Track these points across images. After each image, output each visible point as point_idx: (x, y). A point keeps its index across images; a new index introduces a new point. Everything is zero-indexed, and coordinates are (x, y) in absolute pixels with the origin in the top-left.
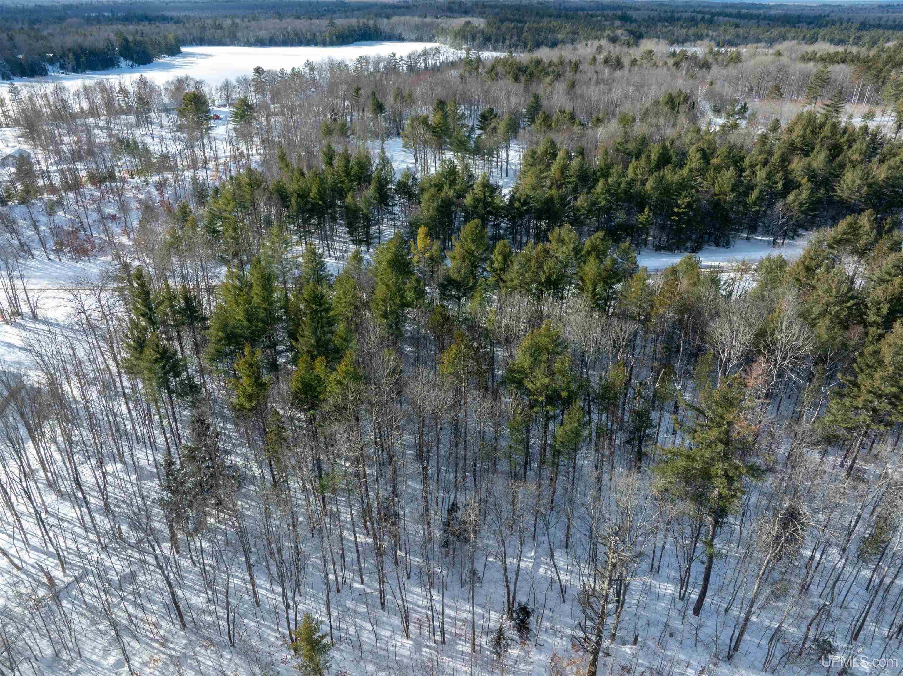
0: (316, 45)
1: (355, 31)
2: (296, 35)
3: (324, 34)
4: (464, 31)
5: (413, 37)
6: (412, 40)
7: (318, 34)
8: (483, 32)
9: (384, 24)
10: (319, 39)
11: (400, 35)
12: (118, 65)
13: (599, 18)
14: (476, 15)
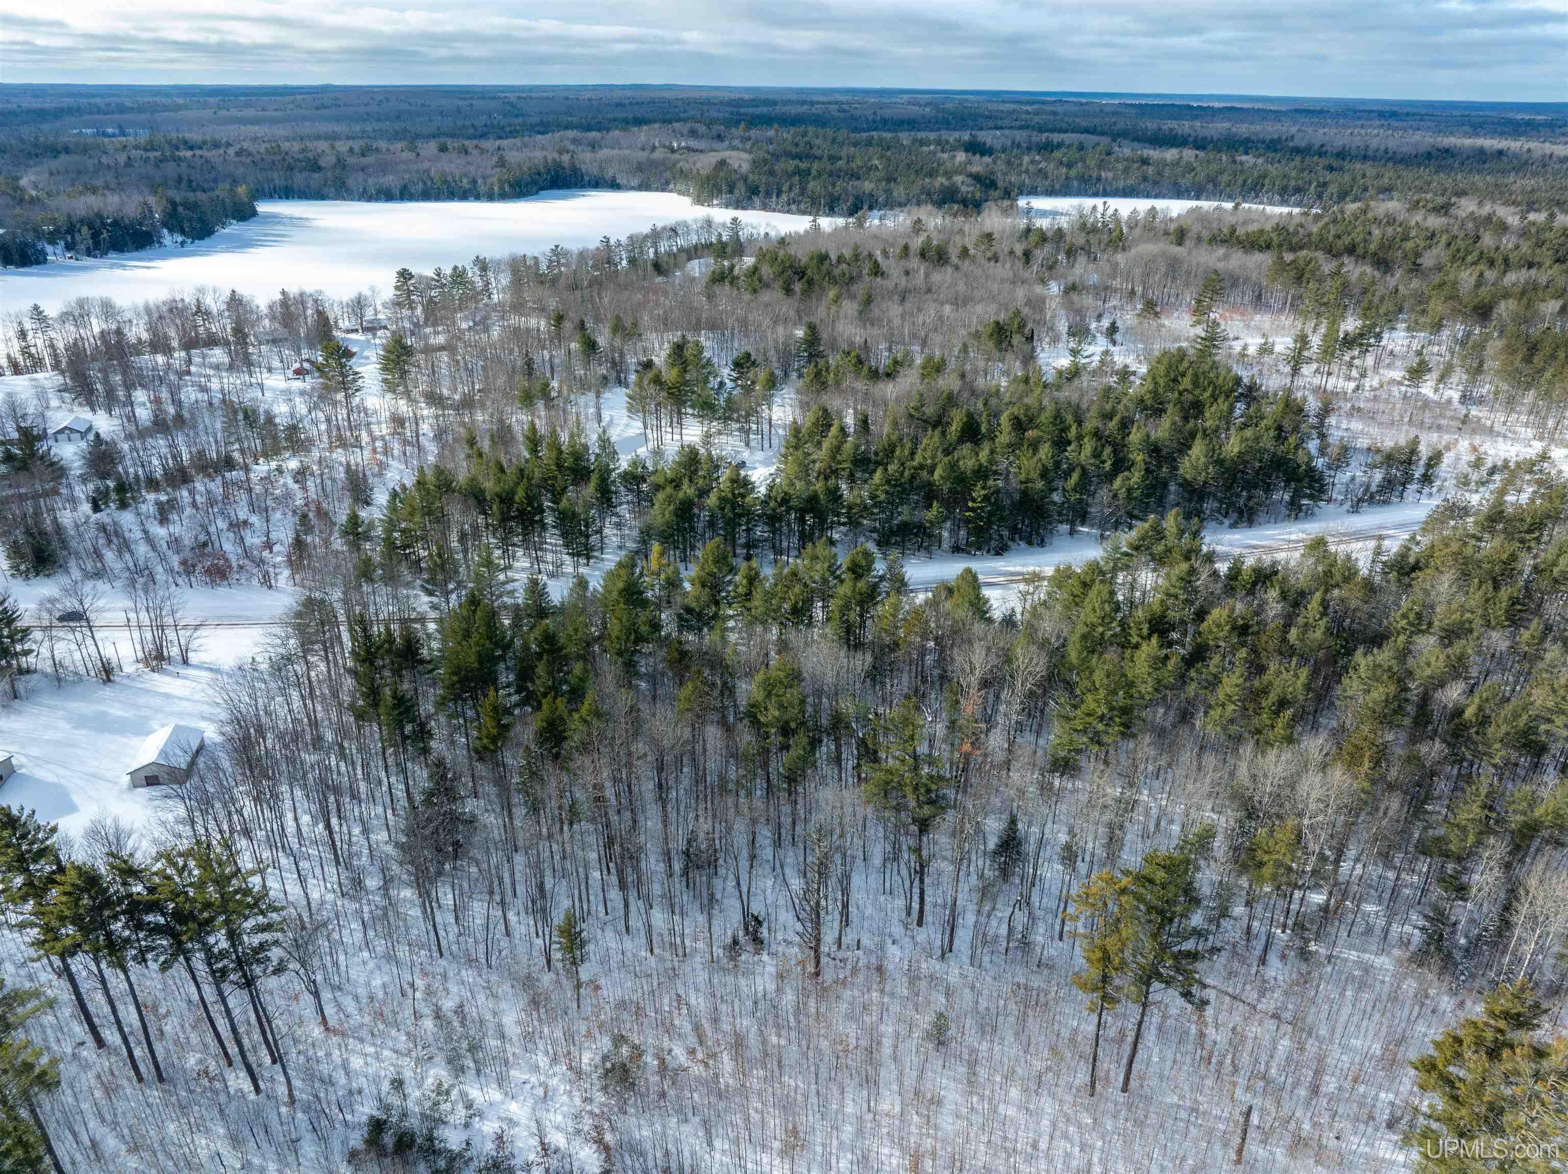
0: (478, 198)
1: (540, 173)
2: (445, 181)
3: (489, 181)
4: (716, 177)
5: (635, 182)
6: (633, 188)
7: (480, 181)
8: (745, 180)
9: (587, 160)
10: (482, 189)
11: (614, 179)
12: (160, 243)
13: (932, 147)
14: (736, 142)
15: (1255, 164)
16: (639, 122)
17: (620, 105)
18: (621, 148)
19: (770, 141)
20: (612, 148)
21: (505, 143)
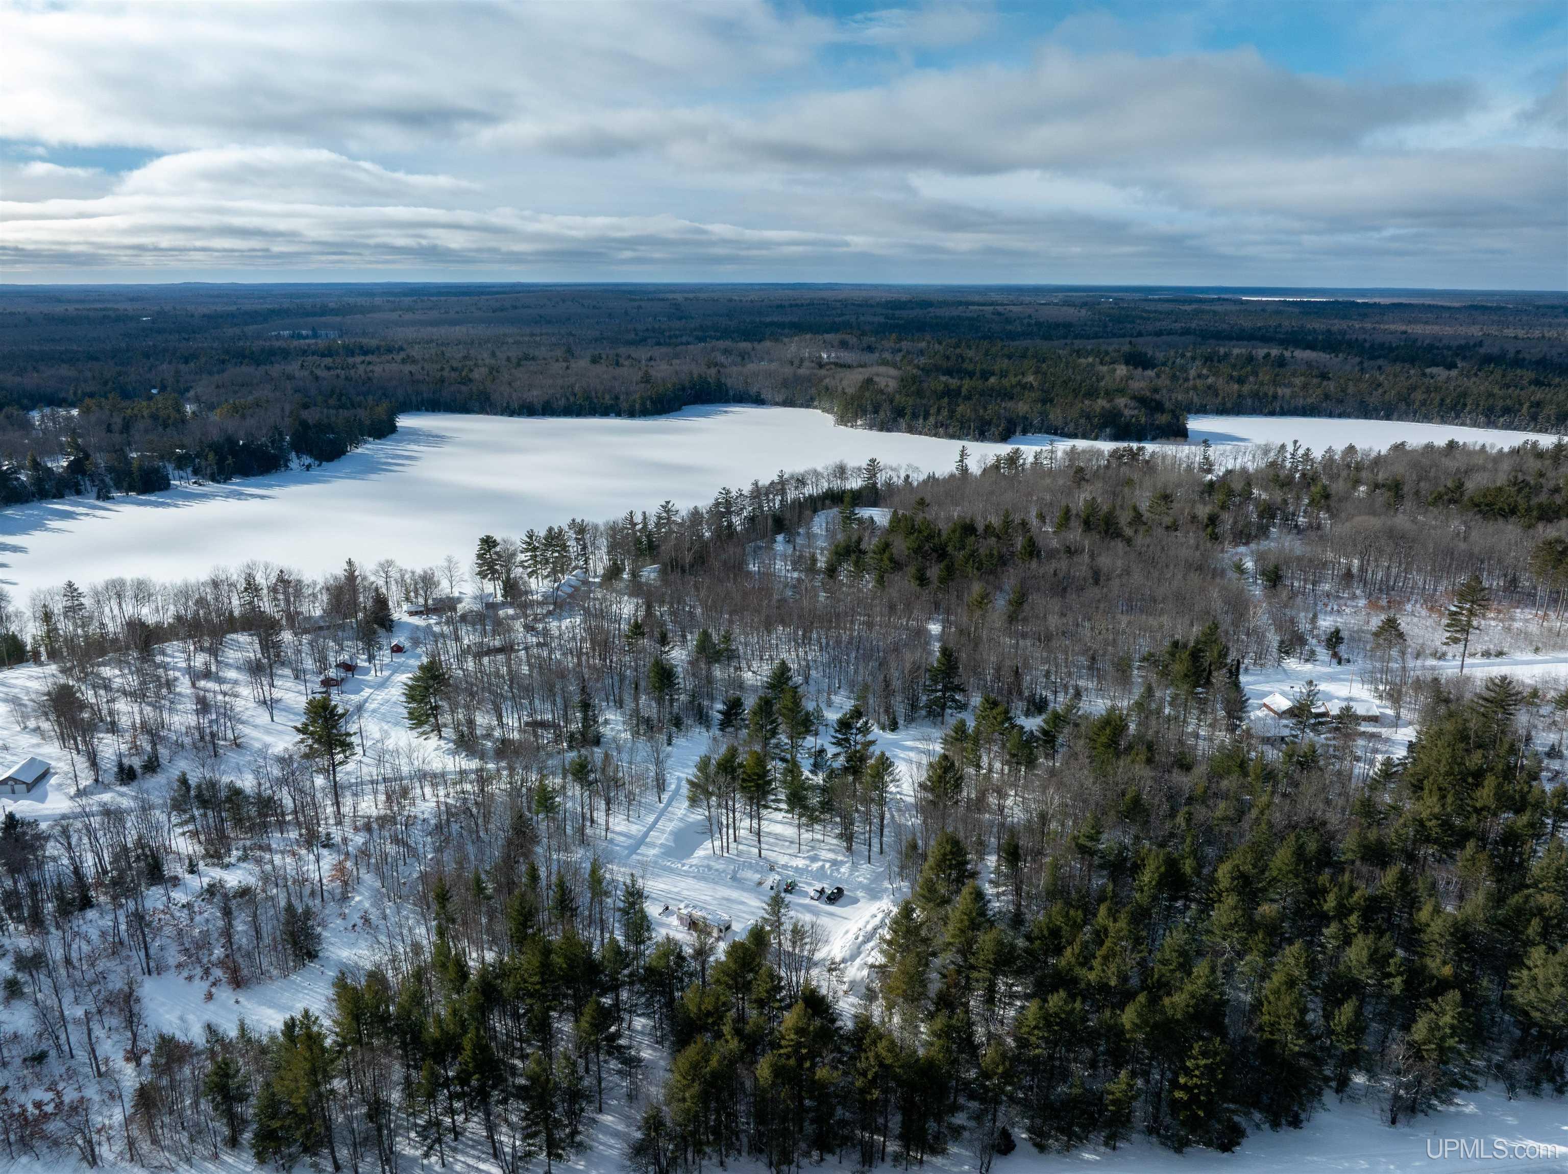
0: (619, 414)
1: (683, 389)
2: (588, 398)
3: (631, 397)
4: (861, 396)
5: (779, 398)
6: (778, 404)
7: (623, 397)
8: (892, 400)
9: (734, 375)
10: (624, 406)
11: (759, 394)
12: (286, 467)
13: (1090, 360)
14: (887, 356)
15: (1449, 379)
18: (770, 361)
19: (922, 352)
20: (762, 360)
21: (658, 352)
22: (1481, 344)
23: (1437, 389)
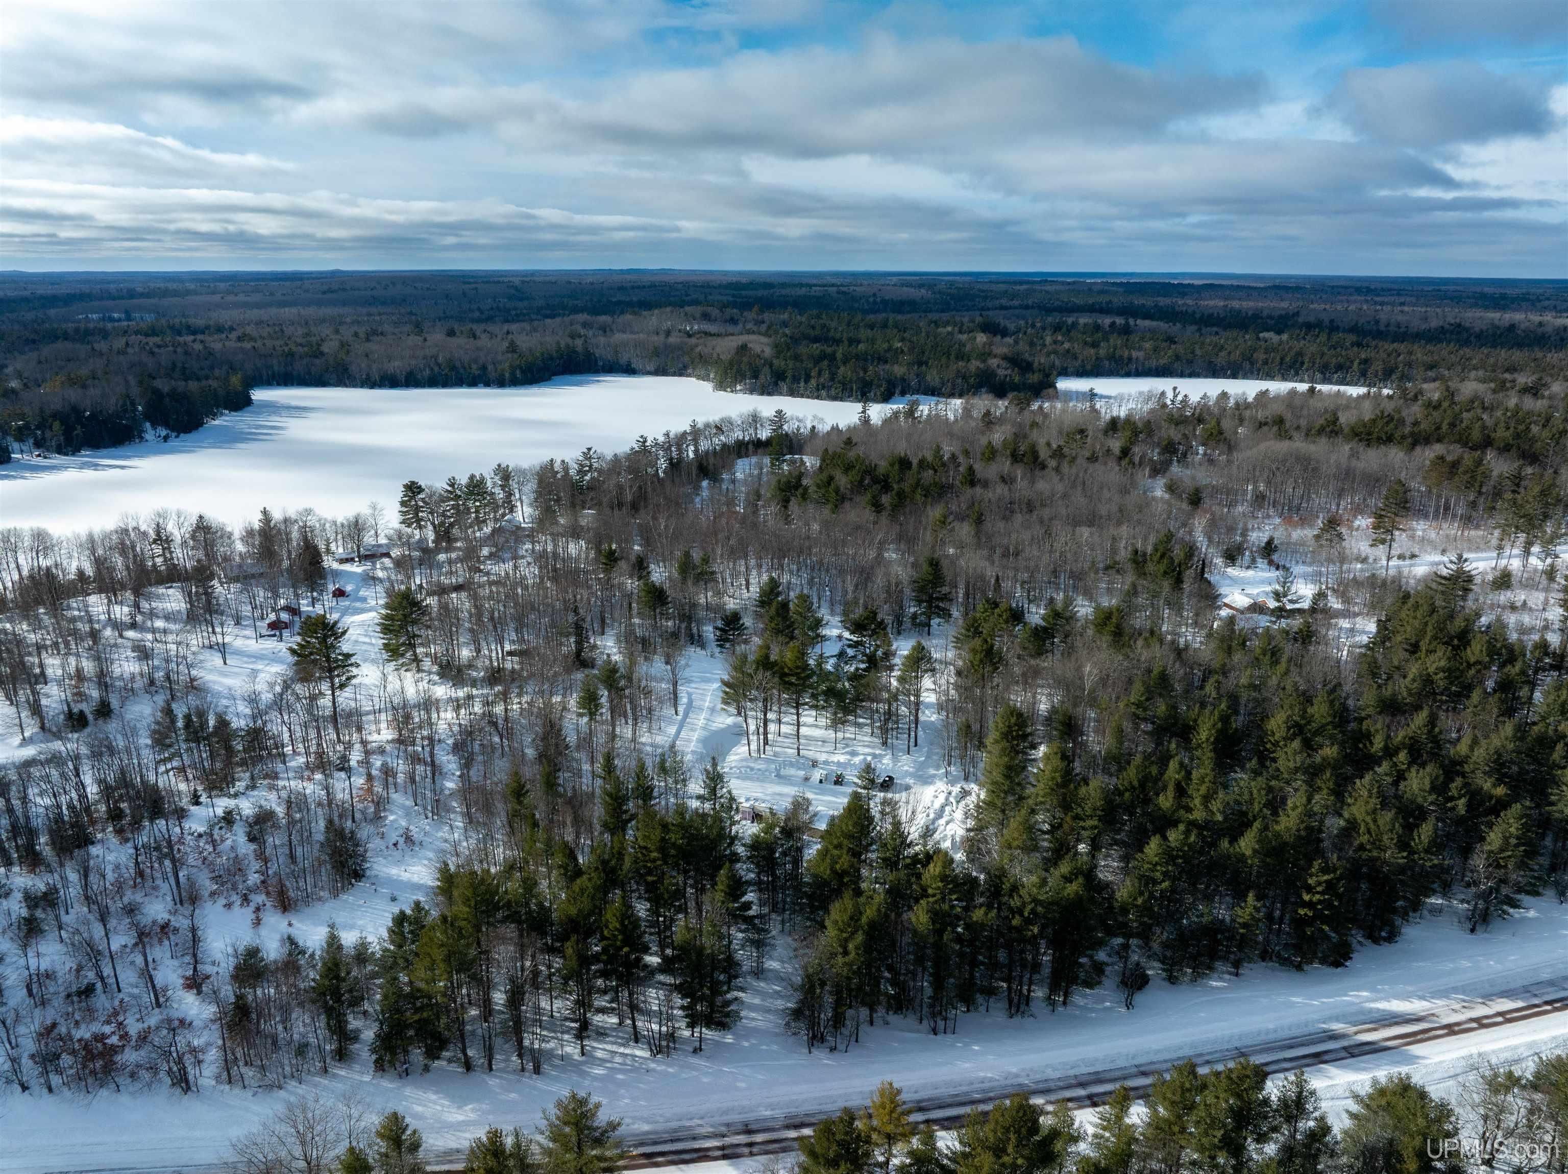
0: (487, 384)
1: (552, 359)
2: (453, 368)
3: (500, 366)
4: (738, 361)
5: (651, 367)
6: (649, 373)
7: (490, 367)
8: (770, 365)
9: (601, 345)
10: (493, 375)
11: (629, 364)
12: (141, 438)
13: (949, 329)
14: (749, 326)
15: (1281, 343)
16: (646, 305)
17: (621, 288)
18: (632, 332)
19: (785, 324)
20: (624, 332)
21: (514, 327)
22: (1297, 314)
23: (1273, 350)
